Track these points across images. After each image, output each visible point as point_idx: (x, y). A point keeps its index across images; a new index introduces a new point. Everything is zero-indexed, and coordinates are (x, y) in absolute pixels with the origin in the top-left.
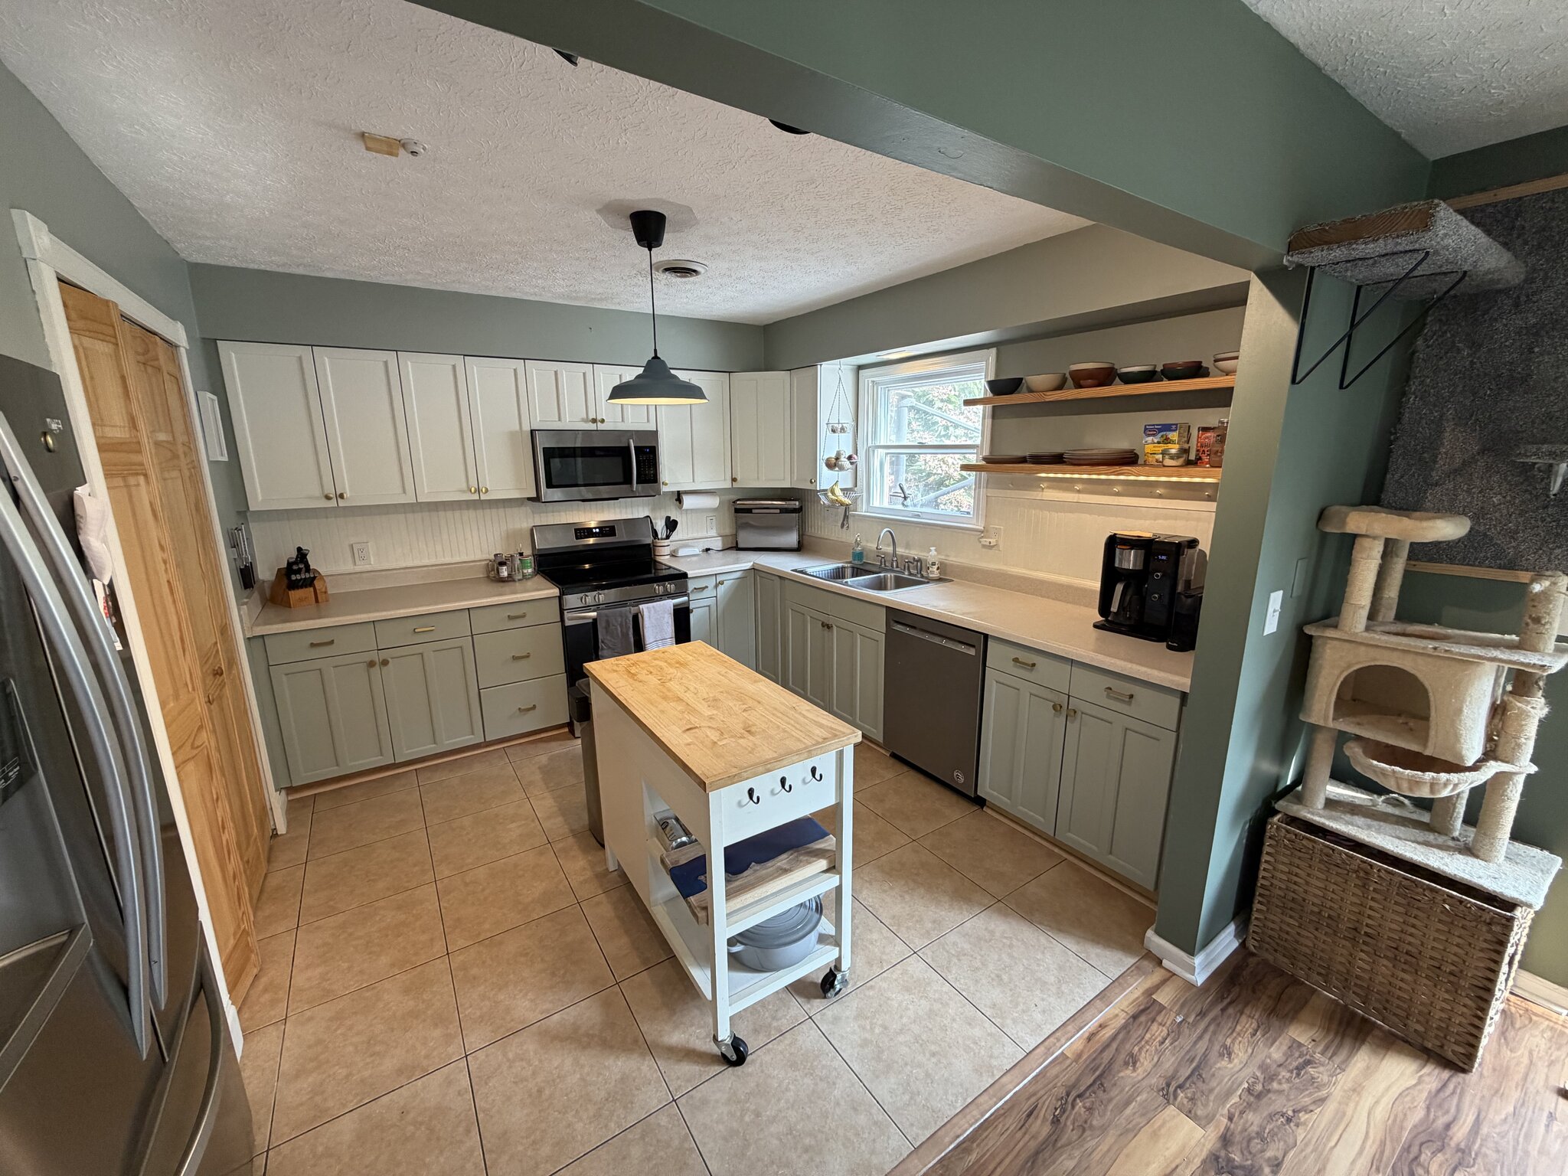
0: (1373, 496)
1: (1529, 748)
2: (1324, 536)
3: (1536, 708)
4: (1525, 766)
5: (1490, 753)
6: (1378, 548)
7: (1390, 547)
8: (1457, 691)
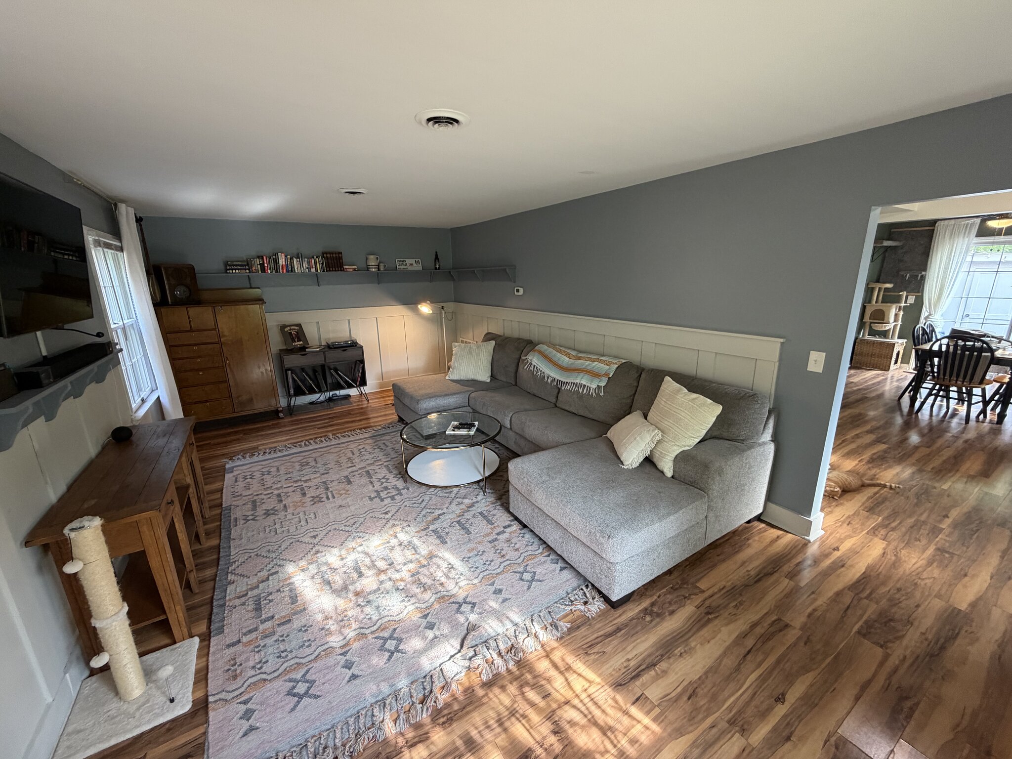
0: (878, 281)
1: (900, 320)
2: (868, 288)
3: (901, 313)
4: (900, 323)
5: (895, 321)
6: (877, 289)
7: (880, 289)
8: (889, 311)
